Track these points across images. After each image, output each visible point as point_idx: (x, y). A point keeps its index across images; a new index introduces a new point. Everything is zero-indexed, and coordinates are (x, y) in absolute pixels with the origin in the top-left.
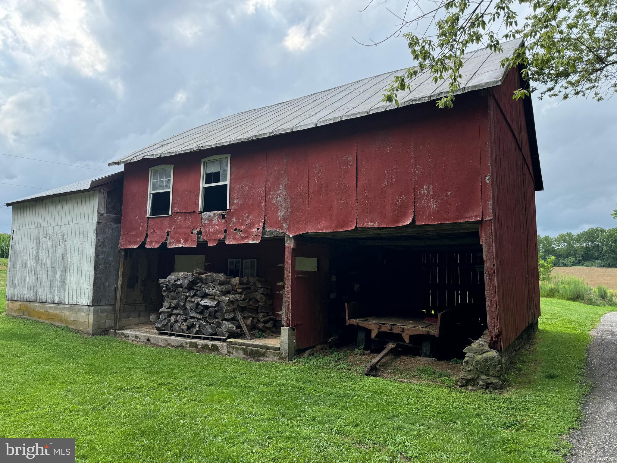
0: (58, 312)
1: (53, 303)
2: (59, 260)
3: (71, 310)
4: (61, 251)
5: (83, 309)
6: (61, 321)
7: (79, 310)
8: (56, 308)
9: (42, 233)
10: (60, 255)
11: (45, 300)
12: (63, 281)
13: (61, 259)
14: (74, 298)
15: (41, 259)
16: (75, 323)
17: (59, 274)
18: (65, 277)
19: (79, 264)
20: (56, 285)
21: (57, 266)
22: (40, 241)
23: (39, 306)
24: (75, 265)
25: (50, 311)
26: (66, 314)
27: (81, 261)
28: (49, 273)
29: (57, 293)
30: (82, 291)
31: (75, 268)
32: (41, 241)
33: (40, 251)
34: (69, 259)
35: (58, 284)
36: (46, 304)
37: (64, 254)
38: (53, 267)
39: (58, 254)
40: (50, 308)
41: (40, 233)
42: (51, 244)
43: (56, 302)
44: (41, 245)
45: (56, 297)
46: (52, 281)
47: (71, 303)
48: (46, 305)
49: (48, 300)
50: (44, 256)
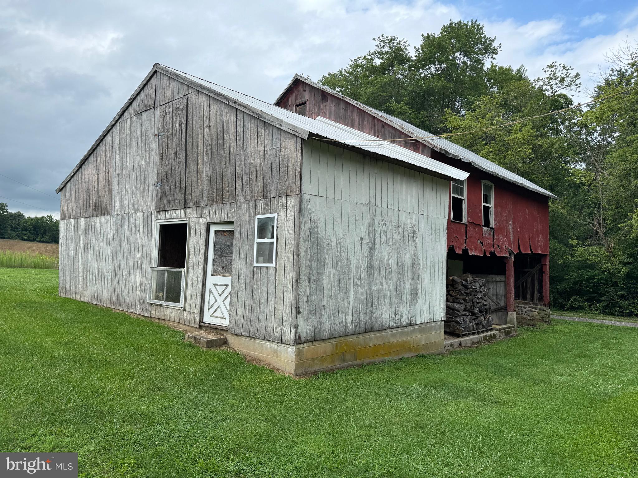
0: (405, 338)
1: (401, 326)
2: (408, 263)
3: (422, 331)
4: (411, 250)
5: (435, 326)
6: (410, 349)
7: (431, 329)
8: (402, 334)
9: (378, 217)
10: (410, 256)
11: (387, 325)
12: (414, 293)
13: (411, 261)
14: (427, 315)
15: (378, 259)
16: (426, 346)
17: (409, 284)
18: (417, 288)
19: (432, 270)
20: (404, 299)
21: (406, 272)
22: (376, 229)
23: (375, 337)
24: (428, 271)
25: (393, 340)
26: (417, 338)
27: (433, 266)
28: (394, 281)
29: (405, 311)
30: (435, 303)
31: (428, 275)
32: (378, 230)
33: (377, 246)
34: (420, 263)
35: (406, 297)
36: (387, 331)
37: (414, 255)
38: (400, 274)
39: (407, 255)
40: (393, 335)
41: (375, 216)
42: (396, 238)
43: (404, 324)
44: (377, 236)
45: (404, 317)
46: (399, 295)
47: (423, 322)
48: (388, 333)
49: (392, 324)
50: (384, 256)
